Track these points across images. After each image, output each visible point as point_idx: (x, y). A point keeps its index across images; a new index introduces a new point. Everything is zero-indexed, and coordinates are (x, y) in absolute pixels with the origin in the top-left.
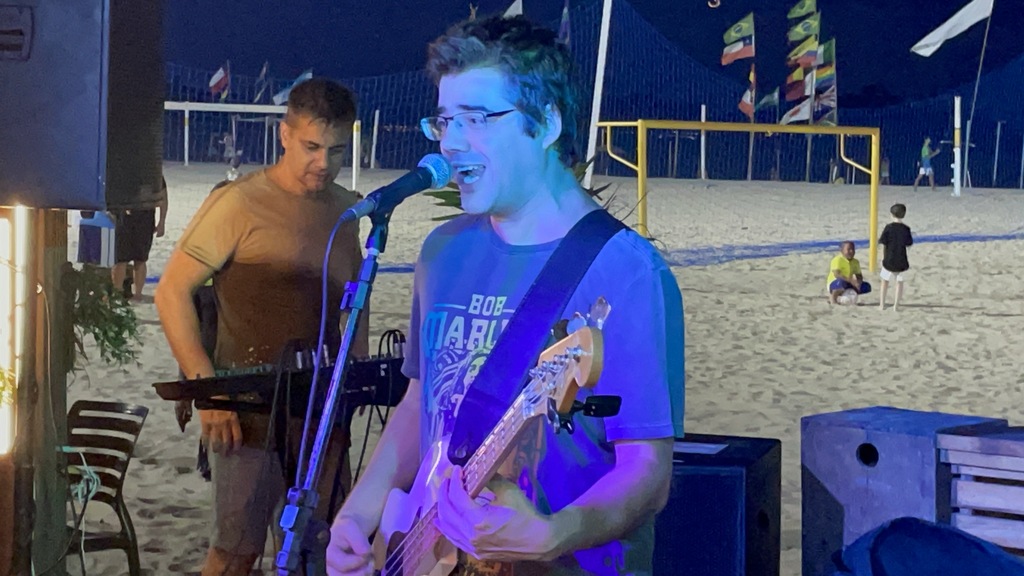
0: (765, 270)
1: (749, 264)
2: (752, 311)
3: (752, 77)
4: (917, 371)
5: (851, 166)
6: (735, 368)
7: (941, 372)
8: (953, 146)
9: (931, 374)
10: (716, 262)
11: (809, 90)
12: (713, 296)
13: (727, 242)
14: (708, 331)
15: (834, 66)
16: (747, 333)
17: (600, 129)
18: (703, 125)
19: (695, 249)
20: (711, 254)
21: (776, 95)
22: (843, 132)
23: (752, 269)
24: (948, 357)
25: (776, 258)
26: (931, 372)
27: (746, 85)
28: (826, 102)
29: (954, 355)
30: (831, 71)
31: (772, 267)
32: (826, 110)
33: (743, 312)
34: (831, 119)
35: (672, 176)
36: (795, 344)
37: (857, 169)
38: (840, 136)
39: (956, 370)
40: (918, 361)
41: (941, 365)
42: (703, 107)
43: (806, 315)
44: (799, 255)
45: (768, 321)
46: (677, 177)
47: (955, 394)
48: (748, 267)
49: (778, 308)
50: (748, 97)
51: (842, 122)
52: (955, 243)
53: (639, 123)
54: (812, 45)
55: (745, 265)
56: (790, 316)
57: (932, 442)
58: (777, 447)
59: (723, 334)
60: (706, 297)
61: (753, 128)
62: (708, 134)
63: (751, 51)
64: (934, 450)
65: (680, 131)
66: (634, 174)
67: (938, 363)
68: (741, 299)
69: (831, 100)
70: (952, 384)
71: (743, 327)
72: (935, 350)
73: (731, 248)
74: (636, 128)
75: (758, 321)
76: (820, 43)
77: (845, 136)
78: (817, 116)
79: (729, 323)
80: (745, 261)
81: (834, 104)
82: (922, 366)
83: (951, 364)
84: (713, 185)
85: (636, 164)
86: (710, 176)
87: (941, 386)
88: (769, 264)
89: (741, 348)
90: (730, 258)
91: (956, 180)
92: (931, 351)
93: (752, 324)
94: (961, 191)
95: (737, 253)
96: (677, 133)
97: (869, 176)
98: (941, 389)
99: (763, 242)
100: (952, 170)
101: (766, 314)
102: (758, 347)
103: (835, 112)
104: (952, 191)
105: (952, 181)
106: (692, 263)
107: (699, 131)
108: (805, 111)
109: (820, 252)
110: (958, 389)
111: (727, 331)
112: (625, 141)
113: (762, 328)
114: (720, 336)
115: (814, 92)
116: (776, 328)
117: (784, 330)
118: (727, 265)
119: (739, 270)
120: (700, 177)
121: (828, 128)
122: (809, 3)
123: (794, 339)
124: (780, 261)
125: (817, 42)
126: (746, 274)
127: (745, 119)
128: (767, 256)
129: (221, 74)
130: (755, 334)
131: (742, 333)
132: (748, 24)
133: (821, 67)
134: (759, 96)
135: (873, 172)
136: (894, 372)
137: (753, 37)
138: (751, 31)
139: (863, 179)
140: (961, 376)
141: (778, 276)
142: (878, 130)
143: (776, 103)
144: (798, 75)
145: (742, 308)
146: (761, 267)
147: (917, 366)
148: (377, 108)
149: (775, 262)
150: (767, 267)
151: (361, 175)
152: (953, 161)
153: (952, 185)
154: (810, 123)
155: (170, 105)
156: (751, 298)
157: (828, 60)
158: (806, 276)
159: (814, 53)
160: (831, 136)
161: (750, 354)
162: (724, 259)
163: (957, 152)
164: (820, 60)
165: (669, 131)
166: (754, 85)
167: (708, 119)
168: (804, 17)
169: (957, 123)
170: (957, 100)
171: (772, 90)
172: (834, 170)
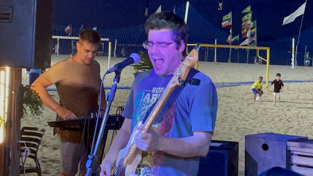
0: (234, 90)
1: (229, 88)
2: (230, 102)
3: (231, 31)
4: (280, 122)
6: (224, 120)
7: (287, 122)
8: (292, 53)
9: (285, 123)
10: (219, 87)
11: (248, 35)
13: (222, 81)
15: (256, 28)
16: (228, 109)
18: (216, 46)
20: (218, 85)
21: (238, 37)
22: (258, 48)
23: (230, 90)
24: (290, 118)
26: (284, 122)
27: (229, 34)
28: (253, 39)
29: (291, 117)
30: (255, 30)
31: (236, 89)
32: (254, 41)
33: (227, 103)
34: (255, 44)
35: (206, 61)
36: (243, 113)
37: (262, 60)
38: (257, 50)
40: (280, 119)
41: (287, 120)
42: (216, 40)
43: (246, 104)
44: (244, 86)
45: (235, 106)
47: (292, 129)
49: (238, 102)
50: (229, 38)
51: (258, 46)
52: (292, 83)
53: (196, 45)
54: (249, 22)
55: (228, 88)
56: (242, 104)
57: (285, 144)
58: (237, 144)
59: (221, 109)
61: (231, 47)
62: (217, 48)
63: (231, 23)
64: (285, 146)
65: (209, 47)
68: (226, 99)
69: (255, 39)
70: (290, 126)
71: (227, 107)
72: (286, 115)
73: (224, 83)
75: (232, 105)
76: (252, 22)
77: (259, 50)
78: (250, 43)
79: (223, 106)
80: (228, 87)
81: (256, 40)
82: (282, 120)
83: (290, 120)
84: (219, 64)
86: (217, 61)
87: (287, 126)
89: (226, 114)
90: (224, 86)
91: (293, 63)
92: (284, 116)
93: (230, 107)
94: (294, 67)
95: (225, 85)
96: (208, 48)
97: (266, 62)
98: (287, 128)
99: (234, 81)
100: (291, 61)
101: (234, 104)
102: (232, 114)
103: (256, 42)
104: (292, 67)
107: (214, 48)
108: (247, 42)
110: (292, 128)
113: (233, 108)
115: (250, 36)
116: (237, 108)
117: (239, 108)
118: (222, 88)
119: (226, 90)
120: (215, 61)
121: (255, 47)
122: (249, 9)
123: (243, 111)
124: (239, 87)
125: (251, 21)
126: (228, 91)
127: (228, 44)
128: (235, 86)
129: (68, 27)
130: (231, 110)
131: (226, 109)
132: (230, 15)
133: (252, 29)
134: (233, 37)
135: (268, 61)
136: (273, 122)
137: (231, 19)
138: (231, 17)
139: (264, 63)
140: (293, 123)
141: (238, 92)
142: (269, 48)
143: (238, 39)
144: (245, 31)
145: (227, 102)
146: (233, 89)
147: (280, 120)
148: (116, 39)
149: (237, 88)
150: (234, 89)
151: (111, 59)
152: (292, 58)
153: (291, 65)
154: (249, 45)
155: (54, 37)
156: (230, 99)
157: (254, 26)
158: (246, 92)
159: (250, 24)
160: (255, 49)
161: (229, 116)
162: (222, 86)
163: (293, 55)
164: (252, 27)
165: (205, 47)
166: (231, 34)
167: (217, 44)
168: (247, 13)
169: (293, 46)
170: (293, 39)
171: (237, 35)
172: (256, 60)
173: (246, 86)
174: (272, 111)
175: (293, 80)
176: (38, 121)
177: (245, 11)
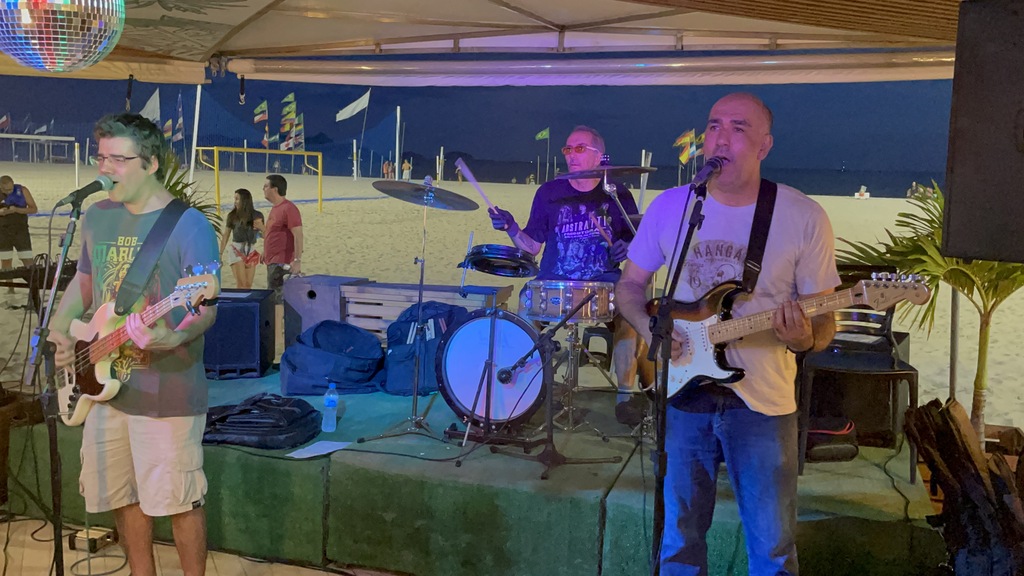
3: (267, 128)
5: (310, 168)
8: (352, 160)
11: (293, 135)
15: (302, 125)
17: (197, 151)
18: (245, 150)
21: (278, 137)
27: (264, 132)
28: (300, 140)
30: (301, 127)
32: (301, 143)
34: (302, 148)
37: (312, 169)
38: (305, 155)
41: (348, 252)
42: (245, 142)
50: (265, 138)
51: (306, 150)
53: (215, 148)
54: (293, 115)
61: (268, 151)
62: (248, 153)
63: (267, 118)
64: (339, 292)
65: (235, 152)
66: (213, 170)
69: (302, 139)
74: (213, 151)
76: (296, 116)
77: (307, 155)
78: (297, 146)
81: (303, 141)
83: (352, 251)
84: (251, 175)
85: (213, 165)
86: (249, 171)
91: (355, 174)
94: (357, 178)
97: (318, 172)
100: (353, 170)
103: (303, 144)
104: (353, 179)
105: (353, 174)
107: (244, 152)
108: (291, 143)
112: (210, 154)
120: (245, 171)
121: (301, 152)
122: (291, 97)
127: (265, 148)
129: (4, 118)
132: (264, 106)
133: (297, 125)
134: (270, 137)
135: (320, 171)
137: (267, 112)
138: (266, 109)
139: (316, 173)
142: (321, 153)
143: (278, 140)
144: (287, 128)
148: (87, 137)
152: (354, 166)
153: (353, 176)
154: (293, 149)
157: (300, 123)
159: (293, 120)
160: (302, 155)
163: (355, 162)
164: (296, 122)
165: (229, 152)
166: (268, 132)
167: (248, 147)
168: (289, 103)
169: (355, 151)
170: (355, 141)
171: (275, 134)
172: (304, 169)
174: (327, 240)
175: (353, 196)
177: (286, 100)
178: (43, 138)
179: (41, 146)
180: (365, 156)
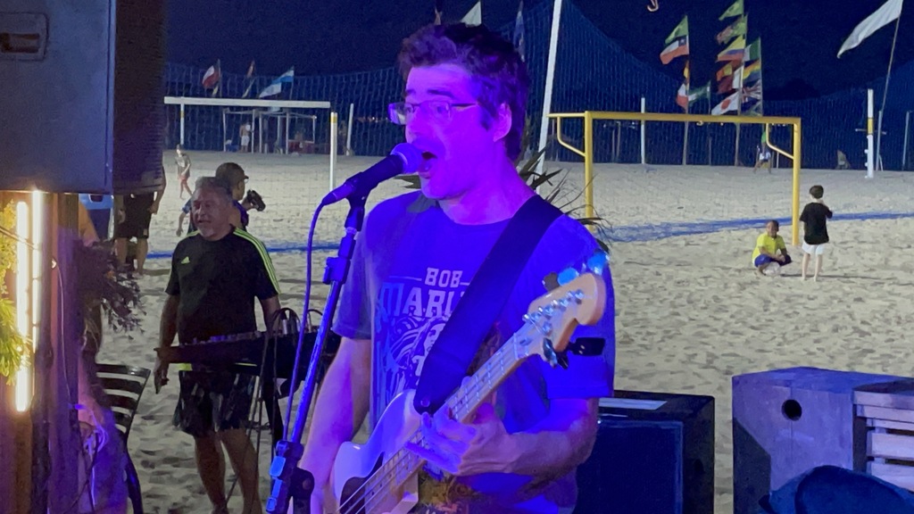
0: (698, 245)
1: (685, 239)
2: (688, 281)
3: (686, 73)
4: (836, 334)
5: (776, 152)
6: (673, 332)
7: (856, 336)
8: (866, 134)
9: (848, 338)
10: (654, 238)
11: (737, 84)
12: (652, 268)
13: (664, 220)
14: (648, 299)
15: (759, 62)
16: (683, 301)
17: (551, 119)
18: (643, 116)
19: (636, 226)
20: (650, 231)
21: (708, 89)
22: (769, 122)
23: (687, 244)
24: (863, 322)
25: (710, 235)
26: (848, 335)
27: (681, 80)
28: (753, 95)
29: (868, 321)
30: (757, 67)
31: (705, 242)
32: (754, 101)
33: (679, 283)
34: (757, 110)
35: (615, 162)
36: (727, 311)
37: (780, 154)
38: (765, 125)
39: (870, 335)
40: (836, 326)
41: (856, 330)
42: (643, 100)
43: (734, 285)
44: (729, 231)
45: (702, 290)
46: (619, 162)
47: (869, 355)
48: (684, 242)
49: (710, 279)
50: (682, 91)
51: (767, 113)
52: (868, 220)
53: (586, 115)
54: (740, 44)
55: (681, 241)
56: (722, 286)
57: (849, 398)
58: (711, 403)
59: (661, 302)
60: (647, 270)
61: (687, 118)
62: (647, 122)
63: (687, 52)
64: (851, 406)
65: (622, 121)
66: (582, 159)
67: (854, 328)
68: (678, 270)
69: (758, 94)
70: (866, 346)
71: (680, 296)
72: (851, 315)
73: (669, 225)
74: (582, 119)
75: (693, 290)
76: (747, 44)
77: (770, 125)
78: (745, 108)
79: (667, 292)
80: (681, 236)
81: (760, 97)
82: (839, 331)
83: (865, 328)
84: (653, 169)
85: (584, 151)
86: (648, 161)
87: (857, 348)
88: (702, 240)
89: (678, 314)
90: (667, 235)
91: (870, 164)
92: (847, 317)
93: (688, 293)
94: (874, 174)
95: (674, 230)
96: (619, 123)
97: (792, 160)
98: (858, 351)
99: (698, 220)
100: (866, 155)
101: (699, 284)
102: (693, 314)
103: (760, 104)
104: (866, 174)
105: (866, 164)
106: (633, 239)
107: (640, 122)
108: (734, 102)
109: (747, 228)
110: (871, 351)
111: (665, 299)
112: (573, 130)
113: (696, 296)
114: (658, 304)
115: (742, 86)
116: (709, 297)
117: (716, 299)
118: (665, 241)
119: (676, 245)
120: (641, 162)
121: (755, 118)
122: (737, 8)
123: (725, 306)
124: (713, 237)
125: (744, 42)
126: (682, 249)
127: (680, 110)
128: (701, 232)
129: (211, 71)
130: (690, 302)
131: (678, 301)
132: (683, 28)
133: (748, 64)
134: (692, 89)
135: (796, 157)
136: (815, 336)
137: (687, 37)
138: (686, 32)
139: (787, 163)
140: (874, 338)
141: (710, 250)
142: (799, 120)
143: (708, 96)
144: (728, 70)
145: (678, 279)
146: (695, 243)
147: (836, 330)
148: (352, 102)
149: (707, 238)
150: (700, 242)
151: (338, 161)
152: (867, 148)
153: (866, 168)
154: (739, 113)
155: (168, 100)
156: (687, 270)
157: (754, 58)
158: (736, 250)
159: (742, 51)
160: (758, 124)
161: (686, 320)
162: (662, 235)
163: (870, 138)
164: (747, 58)
165: (613, 121)
166: (688, 80)
167: (647, 110)
168: (733, 20)
169: (870, 113)
170: (870, 93)
171: (704, 84)
173: (732, 232)
174: (811, 304)
175: (869, 211)
176: (130, 347)
177: (728, 14)
178: (276, 105)
179: (272, 120)
180: (891, 123)
